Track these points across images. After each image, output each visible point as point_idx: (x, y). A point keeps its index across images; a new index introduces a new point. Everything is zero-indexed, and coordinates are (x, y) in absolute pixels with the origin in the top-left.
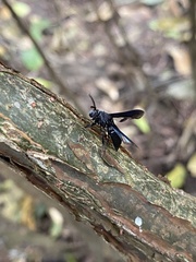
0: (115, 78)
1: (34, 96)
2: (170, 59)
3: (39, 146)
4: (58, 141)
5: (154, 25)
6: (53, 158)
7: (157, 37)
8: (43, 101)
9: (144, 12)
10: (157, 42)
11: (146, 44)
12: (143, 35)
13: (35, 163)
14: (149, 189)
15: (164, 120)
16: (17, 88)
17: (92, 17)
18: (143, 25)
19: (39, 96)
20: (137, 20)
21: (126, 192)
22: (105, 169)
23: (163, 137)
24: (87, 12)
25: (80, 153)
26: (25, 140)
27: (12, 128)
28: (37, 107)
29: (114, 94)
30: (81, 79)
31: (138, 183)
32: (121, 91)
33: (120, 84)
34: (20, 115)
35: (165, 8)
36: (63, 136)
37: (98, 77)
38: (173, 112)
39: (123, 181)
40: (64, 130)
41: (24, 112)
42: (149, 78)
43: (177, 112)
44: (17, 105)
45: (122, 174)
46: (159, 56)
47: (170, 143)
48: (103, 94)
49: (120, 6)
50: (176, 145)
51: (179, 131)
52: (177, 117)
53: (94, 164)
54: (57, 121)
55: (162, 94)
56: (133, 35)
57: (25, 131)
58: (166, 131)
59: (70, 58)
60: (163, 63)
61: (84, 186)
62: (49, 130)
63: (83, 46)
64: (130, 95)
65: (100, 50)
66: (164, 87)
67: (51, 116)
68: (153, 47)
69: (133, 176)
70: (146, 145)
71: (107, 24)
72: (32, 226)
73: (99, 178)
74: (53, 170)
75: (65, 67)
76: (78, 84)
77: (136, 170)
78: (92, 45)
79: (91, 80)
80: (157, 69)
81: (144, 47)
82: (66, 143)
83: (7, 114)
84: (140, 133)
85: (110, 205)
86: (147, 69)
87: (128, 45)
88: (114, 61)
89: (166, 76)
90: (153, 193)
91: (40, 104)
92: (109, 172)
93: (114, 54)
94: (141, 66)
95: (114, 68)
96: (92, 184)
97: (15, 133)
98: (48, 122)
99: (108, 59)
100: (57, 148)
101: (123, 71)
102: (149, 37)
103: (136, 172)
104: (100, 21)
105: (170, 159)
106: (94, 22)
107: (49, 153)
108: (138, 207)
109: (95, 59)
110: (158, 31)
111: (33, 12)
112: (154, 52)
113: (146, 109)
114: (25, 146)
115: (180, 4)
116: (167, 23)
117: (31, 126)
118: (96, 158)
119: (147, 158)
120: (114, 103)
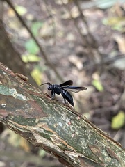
0: (80, 55)
1: (69, 117)
2: (116, 44)
3: (72, 148)
4: (83, 144)
5: (105, 21)
6: (80, 155)
7: (108, 29)
8: (74, 120)
9: (99, 13)
10: (107, 32)
11: (101, 34)
12: (99, 28)
13: (68, 157)
15: (112, 83)
16: (60, 113)
17: (67, 16)
18: (99, 21)
19: (71, 117)
20: (95, 18)
23: (112, 94)
24: (63, 13)
25: (95, 151)
26: (64, 145)
27: (57, 138)
28: (72, 124)
29: (80, 65)
30: (59, 56)
32: (84, 64)
33: (84, 59)
34: (62, 130)
35: (113, 10)
36: (86, 141)
37: (69, 54)
38: (117, 78)
39: (120, 166)
40: (86, 137)
41: (64, 128)
42: (102, 56)
43: (120, 78)
44: (60, 124)
45: (119, 161)
46: (109, 42)
47: (115, 97)
48: (73, 65)
49: (84, 9)
50: (119, 99)
51: (122, 90)
52: (120, 81)
53: (103, 157)
54: (82, 132)
55: (110, 66)
56: (93, 27)
57: (64, 139)
58: (113, 90)
60: (111, 46)
62: (78, 138)
63: (60, 34)
64: (90, 66)
65: (71, 37)
66: (112, 62)
67: (79, 130)
68: (104, 36)
70: (100, 98)
71: (76, 20)
73: (106, 165)
74: (79, 161)
76: (57, 59)
78: (66, 34)
79: (66, 57)
80: (107, 50)
81: (99, 36)
82: (88, 145)
83: (54, 130)
84: (97, 91)
86: (101, 50)
87: (90, 34)
88: (81, 44)
89: (113, 54)
91: (73, 122)
93: (80, 40)
94: (97, 48)
95: (80, 49)
97: (59, 141)
98: (77, 133)
99: (76, 43)
100: (82, 149)
101: (86, 51)
102: (102, 29)
104: (72, 19)
105: (116, 108)
107: (78, 152)
109: (67, 43)
110: (108, 26)
111: (29, 13)
112: (106, 39)
113: (100, 75)
114: (64, 148)
115: (122, 8)
116: (114, 20)
117: (68, 136)
118: (104, 153)
119: (100, 107)
120: (80, 71)
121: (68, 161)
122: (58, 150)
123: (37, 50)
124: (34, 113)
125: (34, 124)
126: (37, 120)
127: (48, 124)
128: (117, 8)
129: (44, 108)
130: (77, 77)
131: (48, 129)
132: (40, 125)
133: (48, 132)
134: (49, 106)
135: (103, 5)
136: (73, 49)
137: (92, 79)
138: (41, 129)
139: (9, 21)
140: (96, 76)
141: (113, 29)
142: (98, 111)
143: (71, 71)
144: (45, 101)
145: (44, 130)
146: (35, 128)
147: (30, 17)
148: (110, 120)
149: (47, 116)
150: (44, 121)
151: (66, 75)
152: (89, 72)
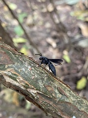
0: (55, 38)
1: (30, 65)
2: (80, 29)
3: (33, 87)
4: (41, 84)
5: (72, 14)
6: (38, 92)
7: (74, 19)
8: (34, 67)
9: (68, 8)
10: (74, 21)
11: (69, 22)
13: (30, 93)
14: (79, 103)
15: (77, 57)
16: (23, 62)
17: (45, 10)
18: (68, 14)
19: (32, 65)
20: (65, 12)
21: (69, 105)
22: (60, 96)
24: (42, 8)
25: (50, 89)
26: (26, 84)
27: (21, 79)
28: (32, 70)
29: (54, 45)
30: (39, 38)
31: (74, 101)
32: (57, 44)
33: (57, 40)
34: (25, 74)
35: (77, 6)
36: (43, 82)
37: (47, 37)
38: (81, 53)
39: (68, 101)
40: (43, 79)
41: (26, 72)
42: (70, 38)
43: (83, 53)
44: (24, 69)
45: (67, 97)
46: (75, 28)
47: (79, 67)
48: (49, 45)
49: (57, 5)
50: (82, 68)
51: (84, 62)
52: (83, 55)
53: (56, 94)
54: (40, 76)
55: (76, 45)
56: (63, 18)
57: (27, 80)
58: (78, 62)
59: (35, 29)
60: (76, 31)
61: (51, 103)
62: (37, 80)
63: (40, 23)
64: (62, 45)
65: (48, 25)
66: (76, 42)
67: (38, 74)
69: (72, 98)
70: (69, 68)
71: (51, 13)
72: (17, 104)
73: (58, 100)
74: (38, 96)
75: (32, 33)
77: (73, 95)
78: (44, 23)
79: (44, 39)
81: (68, 24)
82: (44, 85)
83: (19, 73)
84: (66, 62)
85: (62, 111)
86: (69, 34)
87: (60, 23)
88: (54, 30)
89: (78, 37)
90: (81, 105)
91: (33, 68)
92: (62, 97)
93: (54, 27)
94: (66, 32)
95: (54, 33)
96: (55, 102)
97: (23, 81)
98: (36, 76)
99: (52, 29)
100: (40, 87)
101: (58, 35)
102: (70, 19)
103: (73, 96)
104: (48, 12)
106: (45, 13)
107: (37, 90)
108: (74, 112)
109: (45, 29)
110: (74, 17)
111: (18, 8)
112: (72, 26)
113: (69, 51)
114: (27, 87)
115: (84, 5)
116: (78, 13)
117: (29, 78)
118: (56, 91)
119: (69, 74)
120: (55, 49)
121: (31, 96)
122: (22, 88)
123: (22, 33)
124: (4, 61)
125: (4, 69)
126: (6, 66)
127: (14, 69)
128: (80, 4)
129: (11, 57)
130: (52, 53)
131: (15, 73)
132: (9, 70)
133: (15, 75)
134: (16, 57)
135: (71, 2)
136: (49, 34)
137: (63, 55)
138: (10, 73)
139: (4, 14)
140: (65, 52)
141: (77, 19)
142: (67, 76)
143: (48, 49)
144: (13, 53)
145: (12, 74)
146: (5, 72)
147: (19, 11)
148: (76, 83)
149: (14, 64)
150: (12, 67)
151: (44, 52)
152: (61, 49)
